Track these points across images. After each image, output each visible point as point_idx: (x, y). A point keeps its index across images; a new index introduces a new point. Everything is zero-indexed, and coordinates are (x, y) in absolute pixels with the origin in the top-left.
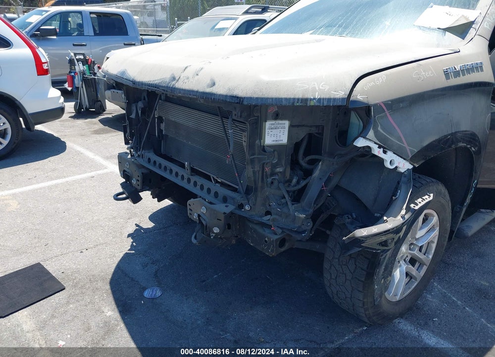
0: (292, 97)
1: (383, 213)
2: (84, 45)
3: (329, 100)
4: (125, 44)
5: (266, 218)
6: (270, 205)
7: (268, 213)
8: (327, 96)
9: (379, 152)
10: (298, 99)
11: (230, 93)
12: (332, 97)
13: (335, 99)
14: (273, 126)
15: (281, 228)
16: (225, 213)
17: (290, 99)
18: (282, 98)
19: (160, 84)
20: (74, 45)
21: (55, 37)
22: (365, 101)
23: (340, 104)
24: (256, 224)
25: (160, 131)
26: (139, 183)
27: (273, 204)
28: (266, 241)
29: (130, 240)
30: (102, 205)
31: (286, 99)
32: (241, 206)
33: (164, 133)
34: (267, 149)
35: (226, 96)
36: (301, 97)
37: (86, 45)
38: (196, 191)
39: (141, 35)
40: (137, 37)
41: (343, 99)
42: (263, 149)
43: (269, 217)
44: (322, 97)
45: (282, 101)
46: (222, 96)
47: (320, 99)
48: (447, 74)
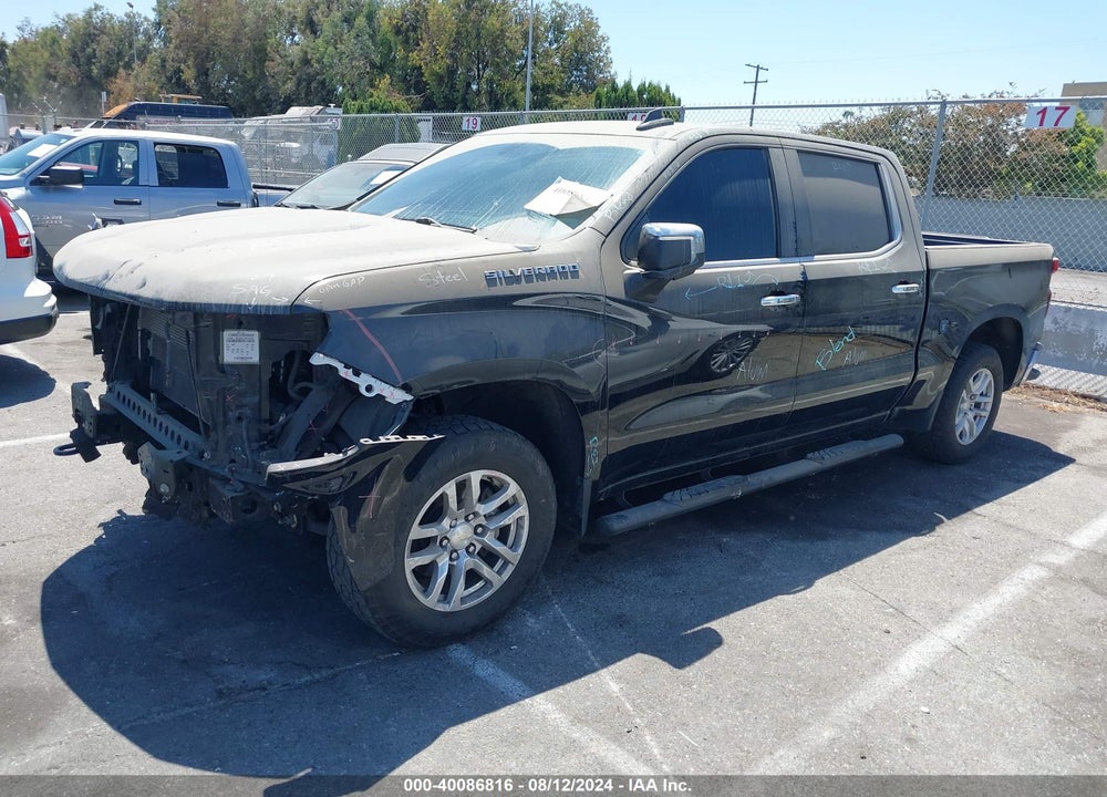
0: (224, 302)
2: (136, 203)
3: (268, 307)
4: (219, 204)
8: (266, 304)
9: (346, 373)
10: (231, 305)
12: (272, 304)
13: (275, 307)
14: (234, 338)
20: (116, 202)
21: (80, 187)
22: (317, 307)
23: (281, 312)
25: (146, 351)
26: (91, 428)
29: (101, 532)
30: (71, 481)
31: (216, 305)
33: (151, 354)
34: (228, 369)
36: (234, 302)
37: (140, 204)
39: (255, 187)
40: (245, 192)
41: (286, 307)
42: (222, 368)
44: (259, 304)
47: (257, 306)
48: (491, 281)
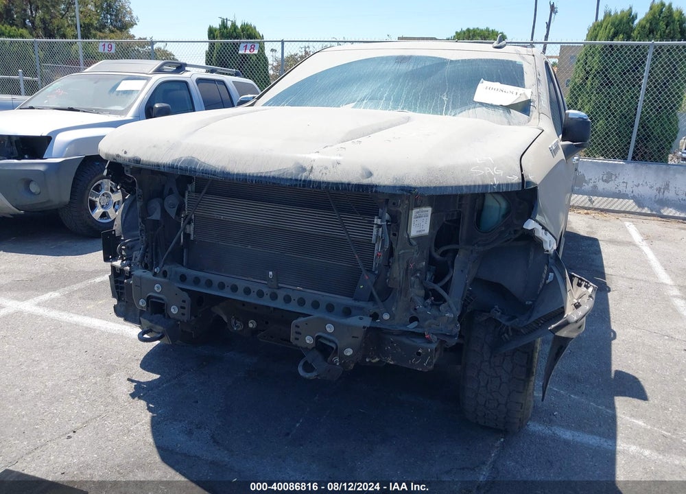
0: (473, 184)
1: (534, 299)
5: (412, 326)
6: (415, 309)
7: (413, 319)
8: (505, 182)
10: (479, 186)
11: (399, 183)
12: (509, 182)
14: (418, 214)
15: (436, 335)
16: (364, 327)
17: (470, 186)
18: (462, 186)
19: (281, 176)
24: (398, 335)
26: (185, 311)
27: (420, 307)
28: (419, 354)
31: (466, 186)
32: (375, 316)
33: (192, 238)
35: (394, 187)
36: (481, 183)
38: (293, 307)
41: (520, 183)
42: (410, 242)
43: (415, 324)
44: (501, 182)
45: (462, 189)
46: (389, 187)
47: (499, 185)
